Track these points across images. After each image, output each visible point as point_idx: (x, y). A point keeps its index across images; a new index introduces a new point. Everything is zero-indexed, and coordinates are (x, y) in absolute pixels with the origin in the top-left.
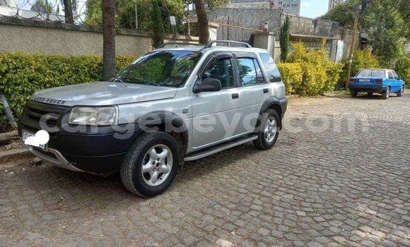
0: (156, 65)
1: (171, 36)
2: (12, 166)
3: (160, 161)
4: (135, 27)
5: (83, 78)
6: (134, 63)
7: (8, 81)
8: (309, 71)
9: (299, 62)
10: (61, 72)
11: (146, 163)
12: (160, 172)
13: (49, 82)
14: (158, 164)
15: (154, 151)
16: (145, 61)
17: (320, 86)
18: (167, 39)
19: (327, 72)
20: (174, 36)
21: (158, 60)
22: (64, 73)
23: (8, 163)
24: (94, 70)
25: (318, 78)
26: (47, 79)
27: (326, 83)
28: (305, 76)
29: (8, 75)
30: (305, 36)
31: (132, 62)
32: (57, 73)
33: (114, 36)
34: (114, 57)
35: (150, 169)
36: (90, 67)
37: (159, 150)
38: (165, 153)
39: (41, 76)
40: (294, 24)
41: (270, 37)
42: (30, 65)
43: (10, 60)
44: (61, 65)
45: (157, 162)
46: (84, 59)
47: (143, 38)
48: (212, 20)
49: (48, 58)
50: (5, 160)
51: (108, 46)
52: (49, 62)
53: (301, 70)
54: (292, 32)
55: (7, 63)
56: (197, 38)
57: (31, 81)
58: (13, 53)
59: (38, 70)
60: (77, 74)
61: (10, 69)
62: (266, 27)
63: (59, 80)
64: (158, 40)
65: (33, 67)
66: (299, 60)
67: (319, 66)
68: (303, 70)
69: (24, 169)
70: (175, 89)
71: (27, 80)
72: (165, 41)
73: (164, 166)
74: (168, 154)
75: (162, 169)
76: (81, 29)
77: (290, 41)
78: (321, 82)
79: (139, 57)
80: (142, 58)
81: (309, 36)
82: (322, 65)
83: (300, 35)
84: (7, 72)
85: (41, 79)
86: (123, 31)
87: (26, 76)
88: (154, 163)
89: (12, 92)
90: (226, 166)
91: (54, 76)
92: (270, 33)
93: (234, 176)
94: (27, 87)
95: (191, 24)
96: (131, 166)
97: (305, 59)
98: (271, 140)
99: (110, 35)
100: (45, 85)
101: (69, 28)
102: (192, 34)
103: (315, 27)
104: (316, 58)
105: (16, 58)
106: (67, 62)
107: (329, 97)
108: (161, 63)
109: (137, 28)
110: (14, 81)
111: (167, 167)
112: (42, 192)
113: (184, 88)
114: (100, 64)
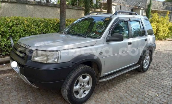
0: (85, 24)
1: (93, 10)
2: (11, 74)
3: (84, 84)
4: (76, 5)
5: (50, 29)
6: (75, 22)
7: (13, 31)
8: (160, 27)
9: (155, 23)
10: (39, 27)
11: (76, 85)
12: (84, 90)
13: (33, 32)
14: (83, 86)
15: (81, 78)
16: (80, 22)
17: (164, 35)
18: (91, 11)
19: (169, 28)
20: (95, 10)
21: (86, 21)
22: (40, 27)
23: (9, 73)
24: (55, 26)
25: (164, 31)
26: (32, 30)
27: (168, 33)
28: (157, 30)
29: (13, 28)
30: (158, 10)
31: (73, 22)
32: (37, 27)
33: (65, 9)
34: (65, 20)
35: (78, 89)
36: (53, 25)
37: (84, 77)
38: (88, 78)
39: (29, 28)
40: (153, 4)
41: (141, 11)
42: (23, 23)
43: (14, 20)
44: (39, 23)
45: (83, 84)
46: (51, 20)
47: (80, 11)
48: (113, 2)
49: (33, 20)
50: (8, 71)
51: (62, 13)
52: (34, 22)
53: (156, 27)
54: (152, 8)
55: (13, 22)
56: (106, 11)
57: (24, 31)
58: (16, 17)
59: (28, 26)
60: (47, 27)
61: (14, 25)
62: (140, 5)
63: (38, 31)
64: (87, 11)
65: (25, 24)
66: (155, 22)
67: (165, 25)
68: (157, 27)
69: (16, 77)
70: (96, 40)
71: (22, 30)
72: (90, 12)
73: (87, 86)
74: (90, 78)
75: (86, 88)
76: (50, 5)
77: (151, 12)
78: (166, 33)
79: (77, 20)
80: (79, 20)
81: (160, 10)
82: (167, 25)
83: (156, 10)
84: (12, 26)
85: (29, 30)
86: (70, 7)
87: (22, 28)
88: (81, 85)
89: (15, 36)
90: (122, 82)
91: (35, 28)
92: (141, 8)
93: (127, 92)
94: (22, 34)
95: (103, 3)
96: (67, 88)
97: (158, 22)
98: (146, 67)
99: (63, 8)
100: (31, 33)
101: (45, 5)
102: (104, 8)
103: (164, 6)
104: (164, 21)
105: (17, 20)
106: (42, 22)
107: (169, 40)
108: (88, 23)
109: (77, 5)
110: (16, 31)
111: (89, 87)
112: (20, 94)
113: (101, 39)
114: (58, 23)
